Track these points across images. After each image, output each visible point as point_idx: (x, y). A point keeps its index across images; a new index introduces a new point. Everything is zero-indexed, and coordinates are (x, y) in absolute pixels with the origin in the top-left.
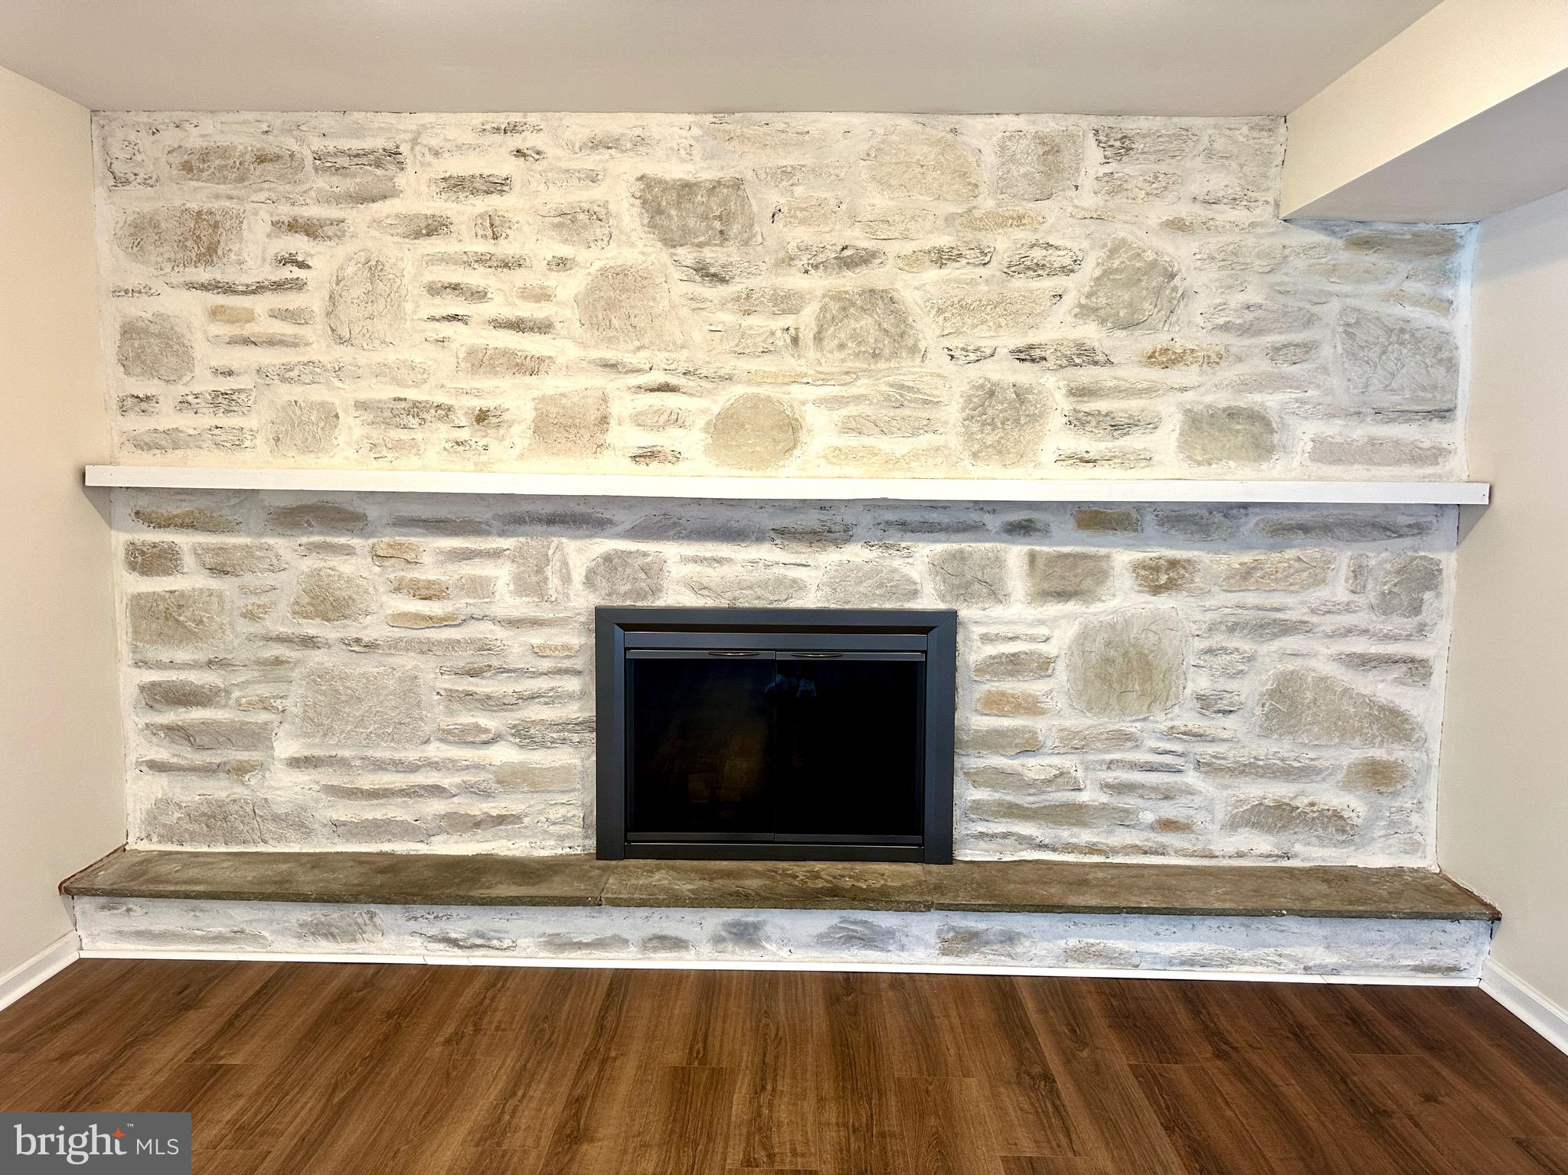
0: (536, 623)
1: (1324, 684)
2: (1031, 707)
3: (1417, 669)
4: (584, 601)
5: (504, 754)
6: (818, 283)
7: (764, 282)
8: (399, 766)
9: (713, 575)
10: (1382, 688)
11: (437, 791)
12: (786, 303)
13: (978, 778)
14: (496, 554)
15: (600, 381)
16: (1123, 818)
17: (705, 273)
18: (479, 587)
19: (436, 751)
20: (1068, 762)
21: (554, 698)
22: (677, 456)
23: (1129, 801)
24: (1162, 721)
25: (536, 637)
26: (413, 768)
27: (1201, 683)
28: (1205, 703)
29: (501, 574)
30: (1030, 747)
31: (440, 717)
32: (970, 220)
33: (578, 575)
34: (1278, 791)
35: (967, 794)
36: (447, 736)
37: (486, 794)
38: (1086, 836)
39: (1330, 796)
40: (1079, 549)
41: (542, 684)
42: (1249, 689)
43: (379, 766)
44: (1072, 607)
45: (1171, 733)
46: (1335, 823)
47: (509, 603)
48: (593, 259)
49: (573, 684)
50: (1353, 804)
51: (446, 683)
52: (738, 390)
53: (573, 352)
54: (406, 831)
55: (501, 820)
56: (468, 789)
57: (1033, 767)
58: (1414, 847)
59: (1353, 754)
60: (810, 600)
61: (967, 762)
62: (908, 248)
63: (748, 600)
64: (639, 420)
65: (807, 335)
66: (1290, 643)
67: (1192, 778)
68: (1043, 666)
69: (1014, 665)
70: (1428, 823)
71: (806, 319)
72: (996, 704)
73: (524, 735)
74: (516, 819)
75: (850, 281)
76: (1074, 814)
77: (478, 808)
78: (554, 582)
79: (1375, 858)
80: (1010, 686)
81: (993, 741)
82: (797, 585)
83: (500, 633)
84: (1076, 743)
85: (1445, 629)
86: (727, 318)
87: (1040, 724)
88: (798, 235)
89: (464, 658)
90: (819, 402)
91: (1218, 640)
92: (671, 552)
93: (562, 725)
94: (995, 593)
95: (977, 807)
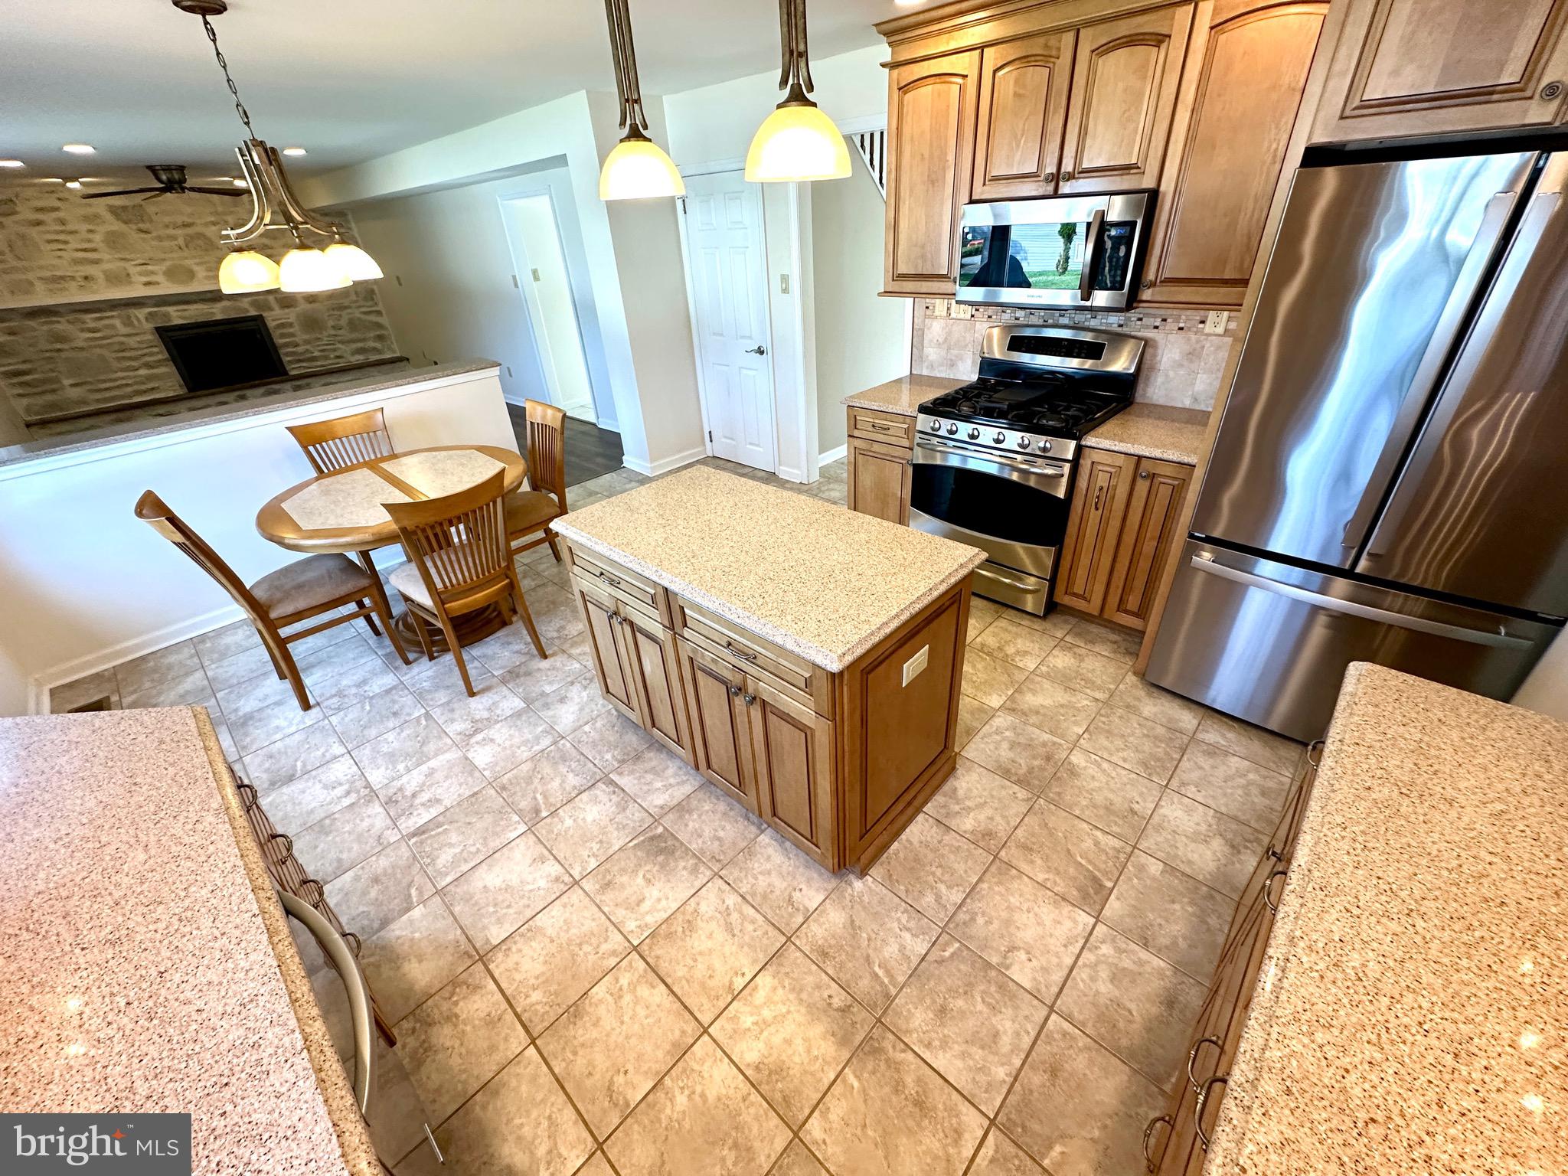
0: (137, 334)
1: (359, 319)
2: (292, 335)
3: (379, 313)
4: (149, 326)
5: (143, 372)
6: (179, 232)
7: (163, 232)
8: (111, 380)
9: (186, 314)
10: (373, 318)
11: (127, 385)
12: (173, 238)
13: (287, 354)
14: (112, 317)
15: (122, 264)
16: (326, 358)
17: (141, 231)
18: (113, 327)
19: (120, 374)
20: (308, 347)
21: (151, 354)
22: (158, 283)
23: (326, 353)
24: (325, 333)
25: (138, 339)
26: (115, 380)
27: (331, 323)
28: (333, 327)
29: (117, 322)
30: (297, 345)
31: (115, 365)
32: (217, 213)
33: (143, 320)
34: (360, 345)
35: (286, 359)
36: (122, 370)
37: (144, 383)
38: (319, 363)
39: (371, 344)
41: (147, 351)
42: (343, 322)
43: (104, 381)
44: (292, 309)
45: (329, 336)
46: (375, 350)
47: (124, 330)
48: (102, 229)
49: (155, 350)
50: (378, 345)
51: (114, 355)
52: (168, 263)
53: (106, 257)
54: (123, 397)
55: (153, 389)
56: (136, 383)
57: (300, 349)
58: (394, 352)
59: (372, 334)
60: (219, 317)
61: (282, 351)
62: (203, 221)
63: (200, 319)
64: (141, 274)
65: (183, 246)
66: (349, 311)
67: (340, 346)
68: (291, 325)
69: (283, 326)
70: (395, 346)
71: (181, 241)
72: (283, 336)
73: (147, 365)
74: (158, 388)
75: (190, 231)
76: (314, 359)
77: (143, 387)
78: (136, 322)
79: (387, 356)
80: (285, 331)
81: (286, 345)
82: (213, 313)
83: (122, 339)
84: (307, 342)
85: (380, 304)
86: (154, 243)
87: (296, 339)
88: (167, 219)
89: (117, 347)
90: (197, 264)
91: (332, 312)
92: (170, 309)
93: (160, 361)
94: (271, 309)
95: (289, 361)
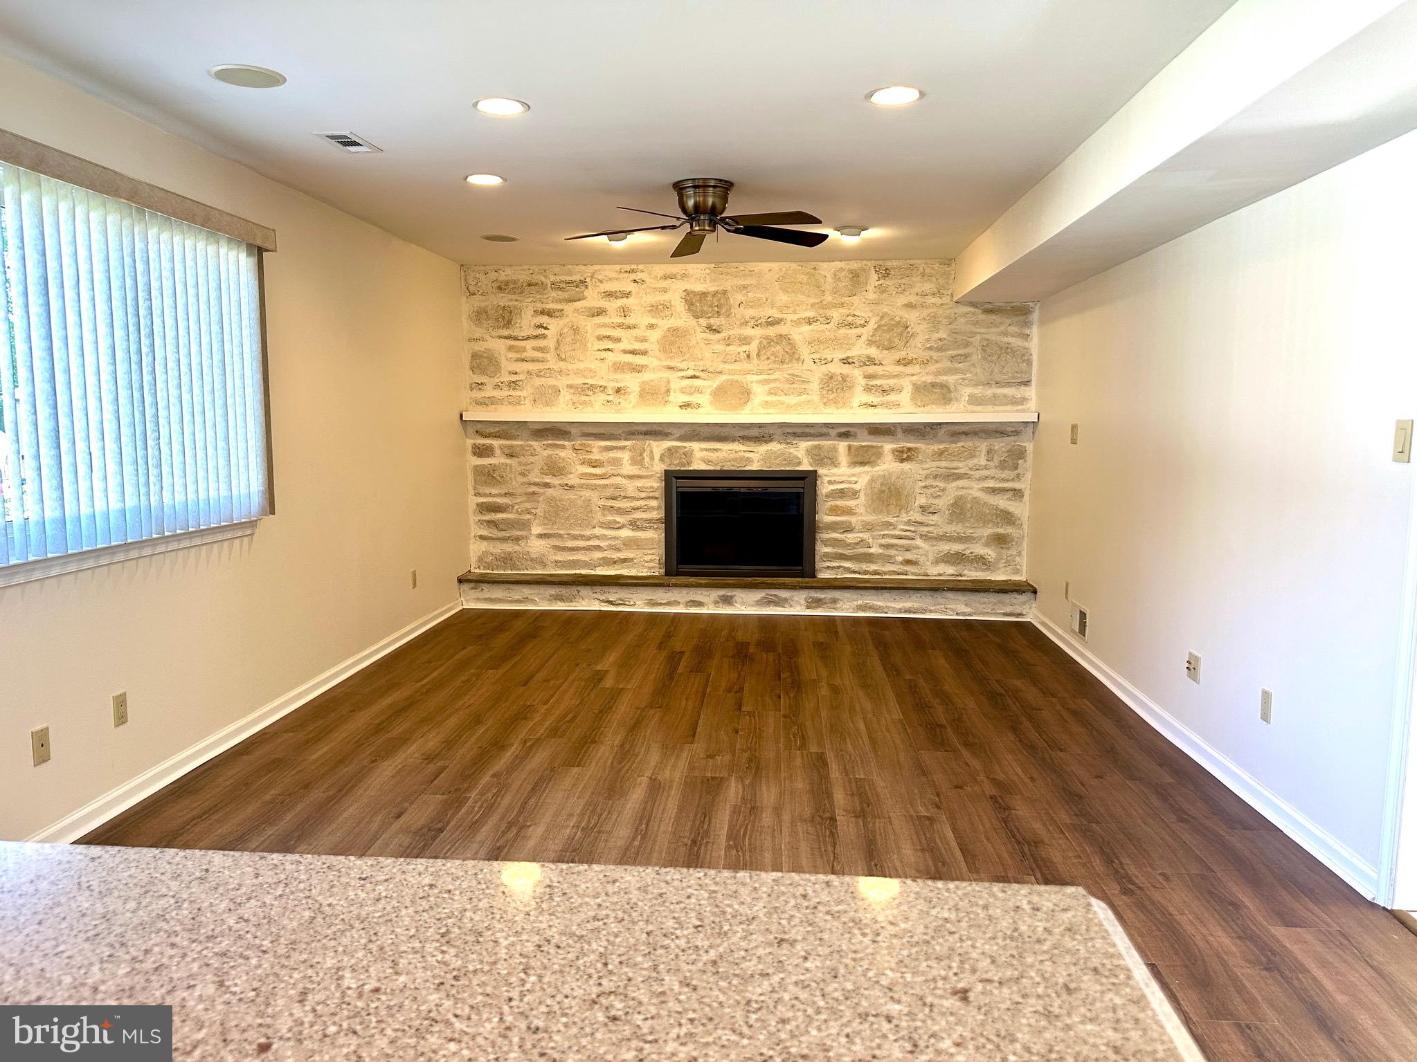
0: (639, 477)
1: (975, 500)
2: (849, 511)
3: (1018, 494)
4: (659, 468)
5: (626, 533)
6: (758, 332)
7: (735, 332)
8: (583, 537)
9: (713, 456)
10: (1002, 502)
11: (598, 548)
12: (745, 340)
13: (826, 543)
14: (623, 448)
15: (667, 374)
16: (889, 560)
17: (711, 329)
18: (617, 462)
19: (598, 531)
20: (865, 536)
21: (645, 509)
22: (698, 406)
23: (892, 552)
24: (904, 517)
25: (639, 483)
26: (589, 539)
27: (922, 500)
28: (923, 509)
29: (625, 456)
30: (849, 530)
31: (599, 516)
32: (821, 305)
33: (657, 457)
34: (957, 547)
35: (822, 549)
36: (603, 525)
37: (619, 550)
38: (873, 567)
39: (980, 550)
40: (869, 444)
41: (642, 503)
42: (943, 503)
43: (575, 537)
44: (867, 468)
45: (909, 522)
46: (981, 561)
47: (628, 469)
48: (665, 324)
49: (654, 503)
50: (990, 553)
51: (602, 502)
52: (724, 378)
53: (655, 363)
54: (586, 565)
55: (625, 560)
56: (612, 548)
57: (850, 538)
58: (1017, 572)
59: (989, 531)
60: (755, 466)
61: (823, 536)
62: (796, 317)
63: (728, 467)
64: (683, 391)
65: (753, 354)
66: (960, 483)
67: (919, 542)
68: (854, 494)
69: (842, 494)
70: (1023, 561)
71: (753, 348)
72: (834, 510)
73: (634, 525)
74: (632, 560)
75: (772, 331)
76: (868, 558)
77: (616, 555)
78: (647, 459)
79: (1000, 576)
80: (840, 503)
81: (833, 527)
82: (749, 460)
83: (624, 481)
84: (869, 527)
85: (1029, 475)
86: (721, 347)
87: (853, 519)
88: (750, 313)
89: (610, 492)
90: (759, 382)
91: (930, 482)
92: (696, 446)
93: (650, 521)
94: (834, 463)
95: (826, 555)
